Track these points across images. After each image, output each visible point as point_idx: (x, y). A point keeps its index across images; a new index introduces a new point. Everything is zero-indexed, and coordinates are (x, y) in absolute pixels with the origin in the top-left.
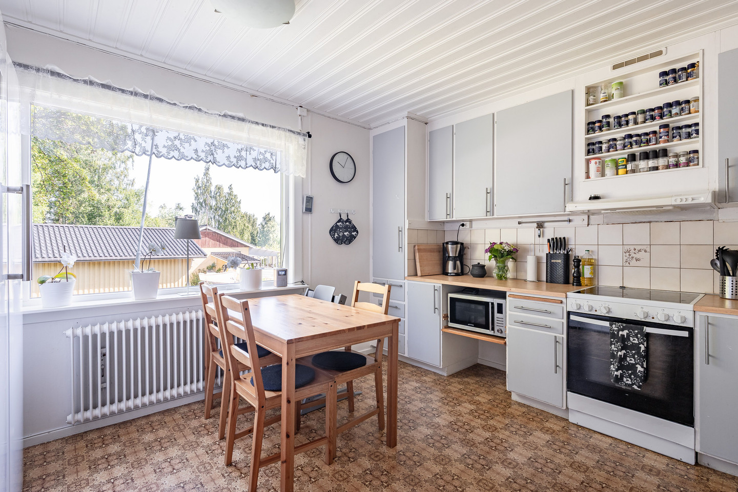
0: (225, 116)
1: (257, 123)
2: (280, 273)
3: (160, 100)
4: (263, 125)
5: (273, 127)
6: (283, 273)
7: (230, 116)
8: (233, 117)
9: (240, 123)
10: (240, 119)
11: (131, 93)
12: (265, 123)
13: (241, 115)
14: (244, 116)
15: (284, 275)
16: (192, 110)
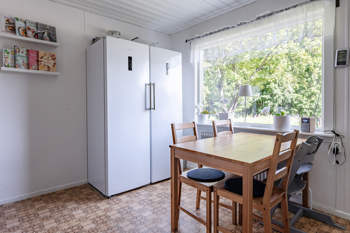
0: (258, 18)
1: (282, 11)
2: (304, 121)
3: (228, 28)
4: (286, 9)
5: (295, 6)
6: (307, 121)
7: (263, 16)
8: (264, 16)
9: (270, 17)
10: (269, 15)
11: (223, 30)
12: (287, 7)
13: (268, 12)
14: (271, 12)
15: (307, 122)
16: (242, 25)
